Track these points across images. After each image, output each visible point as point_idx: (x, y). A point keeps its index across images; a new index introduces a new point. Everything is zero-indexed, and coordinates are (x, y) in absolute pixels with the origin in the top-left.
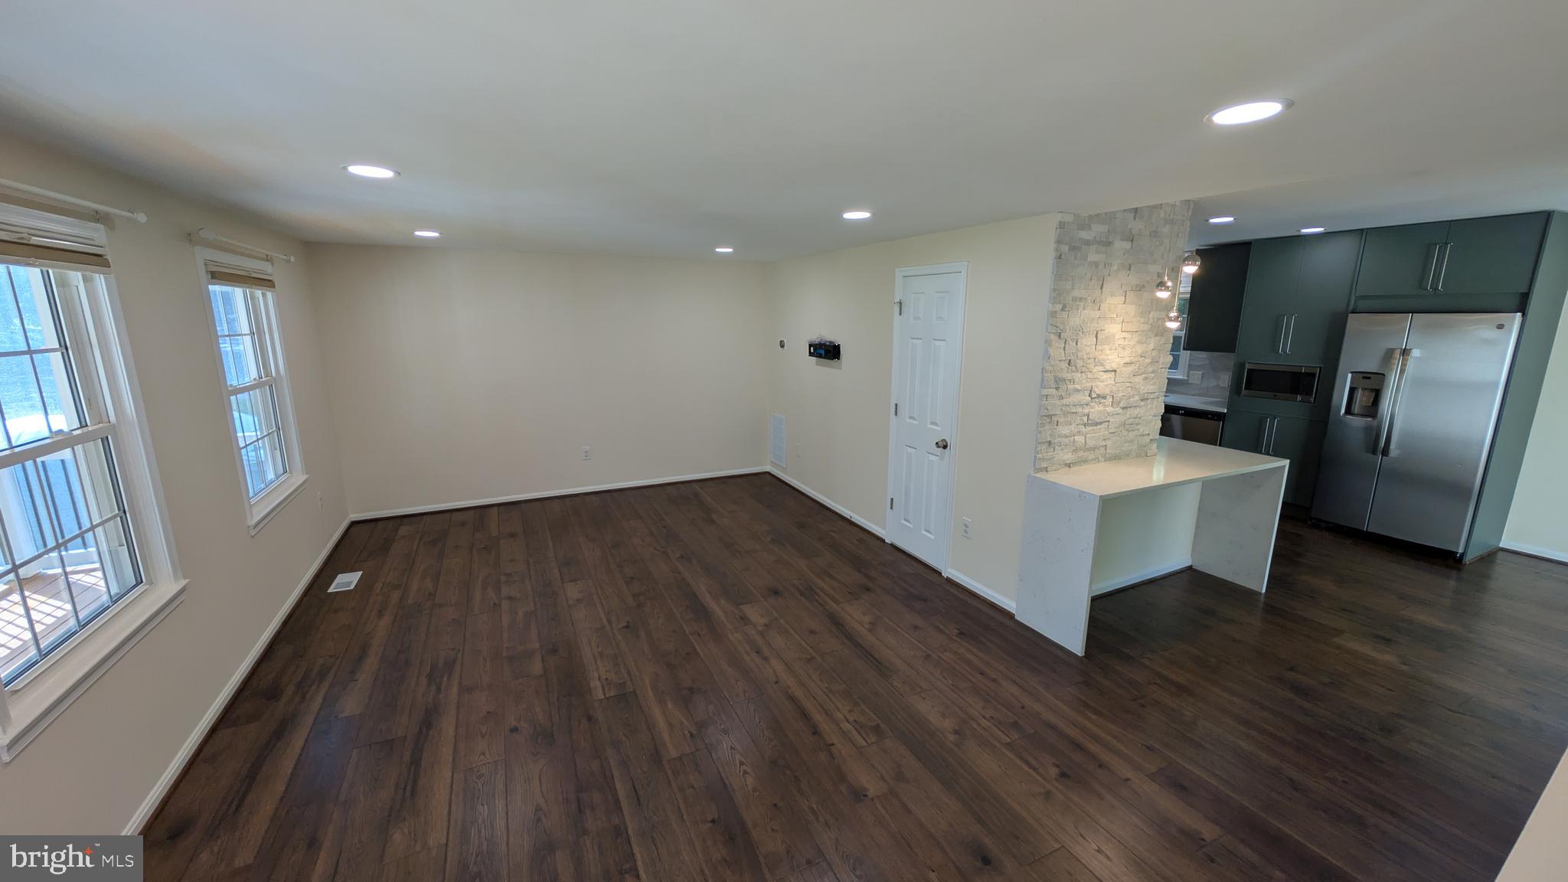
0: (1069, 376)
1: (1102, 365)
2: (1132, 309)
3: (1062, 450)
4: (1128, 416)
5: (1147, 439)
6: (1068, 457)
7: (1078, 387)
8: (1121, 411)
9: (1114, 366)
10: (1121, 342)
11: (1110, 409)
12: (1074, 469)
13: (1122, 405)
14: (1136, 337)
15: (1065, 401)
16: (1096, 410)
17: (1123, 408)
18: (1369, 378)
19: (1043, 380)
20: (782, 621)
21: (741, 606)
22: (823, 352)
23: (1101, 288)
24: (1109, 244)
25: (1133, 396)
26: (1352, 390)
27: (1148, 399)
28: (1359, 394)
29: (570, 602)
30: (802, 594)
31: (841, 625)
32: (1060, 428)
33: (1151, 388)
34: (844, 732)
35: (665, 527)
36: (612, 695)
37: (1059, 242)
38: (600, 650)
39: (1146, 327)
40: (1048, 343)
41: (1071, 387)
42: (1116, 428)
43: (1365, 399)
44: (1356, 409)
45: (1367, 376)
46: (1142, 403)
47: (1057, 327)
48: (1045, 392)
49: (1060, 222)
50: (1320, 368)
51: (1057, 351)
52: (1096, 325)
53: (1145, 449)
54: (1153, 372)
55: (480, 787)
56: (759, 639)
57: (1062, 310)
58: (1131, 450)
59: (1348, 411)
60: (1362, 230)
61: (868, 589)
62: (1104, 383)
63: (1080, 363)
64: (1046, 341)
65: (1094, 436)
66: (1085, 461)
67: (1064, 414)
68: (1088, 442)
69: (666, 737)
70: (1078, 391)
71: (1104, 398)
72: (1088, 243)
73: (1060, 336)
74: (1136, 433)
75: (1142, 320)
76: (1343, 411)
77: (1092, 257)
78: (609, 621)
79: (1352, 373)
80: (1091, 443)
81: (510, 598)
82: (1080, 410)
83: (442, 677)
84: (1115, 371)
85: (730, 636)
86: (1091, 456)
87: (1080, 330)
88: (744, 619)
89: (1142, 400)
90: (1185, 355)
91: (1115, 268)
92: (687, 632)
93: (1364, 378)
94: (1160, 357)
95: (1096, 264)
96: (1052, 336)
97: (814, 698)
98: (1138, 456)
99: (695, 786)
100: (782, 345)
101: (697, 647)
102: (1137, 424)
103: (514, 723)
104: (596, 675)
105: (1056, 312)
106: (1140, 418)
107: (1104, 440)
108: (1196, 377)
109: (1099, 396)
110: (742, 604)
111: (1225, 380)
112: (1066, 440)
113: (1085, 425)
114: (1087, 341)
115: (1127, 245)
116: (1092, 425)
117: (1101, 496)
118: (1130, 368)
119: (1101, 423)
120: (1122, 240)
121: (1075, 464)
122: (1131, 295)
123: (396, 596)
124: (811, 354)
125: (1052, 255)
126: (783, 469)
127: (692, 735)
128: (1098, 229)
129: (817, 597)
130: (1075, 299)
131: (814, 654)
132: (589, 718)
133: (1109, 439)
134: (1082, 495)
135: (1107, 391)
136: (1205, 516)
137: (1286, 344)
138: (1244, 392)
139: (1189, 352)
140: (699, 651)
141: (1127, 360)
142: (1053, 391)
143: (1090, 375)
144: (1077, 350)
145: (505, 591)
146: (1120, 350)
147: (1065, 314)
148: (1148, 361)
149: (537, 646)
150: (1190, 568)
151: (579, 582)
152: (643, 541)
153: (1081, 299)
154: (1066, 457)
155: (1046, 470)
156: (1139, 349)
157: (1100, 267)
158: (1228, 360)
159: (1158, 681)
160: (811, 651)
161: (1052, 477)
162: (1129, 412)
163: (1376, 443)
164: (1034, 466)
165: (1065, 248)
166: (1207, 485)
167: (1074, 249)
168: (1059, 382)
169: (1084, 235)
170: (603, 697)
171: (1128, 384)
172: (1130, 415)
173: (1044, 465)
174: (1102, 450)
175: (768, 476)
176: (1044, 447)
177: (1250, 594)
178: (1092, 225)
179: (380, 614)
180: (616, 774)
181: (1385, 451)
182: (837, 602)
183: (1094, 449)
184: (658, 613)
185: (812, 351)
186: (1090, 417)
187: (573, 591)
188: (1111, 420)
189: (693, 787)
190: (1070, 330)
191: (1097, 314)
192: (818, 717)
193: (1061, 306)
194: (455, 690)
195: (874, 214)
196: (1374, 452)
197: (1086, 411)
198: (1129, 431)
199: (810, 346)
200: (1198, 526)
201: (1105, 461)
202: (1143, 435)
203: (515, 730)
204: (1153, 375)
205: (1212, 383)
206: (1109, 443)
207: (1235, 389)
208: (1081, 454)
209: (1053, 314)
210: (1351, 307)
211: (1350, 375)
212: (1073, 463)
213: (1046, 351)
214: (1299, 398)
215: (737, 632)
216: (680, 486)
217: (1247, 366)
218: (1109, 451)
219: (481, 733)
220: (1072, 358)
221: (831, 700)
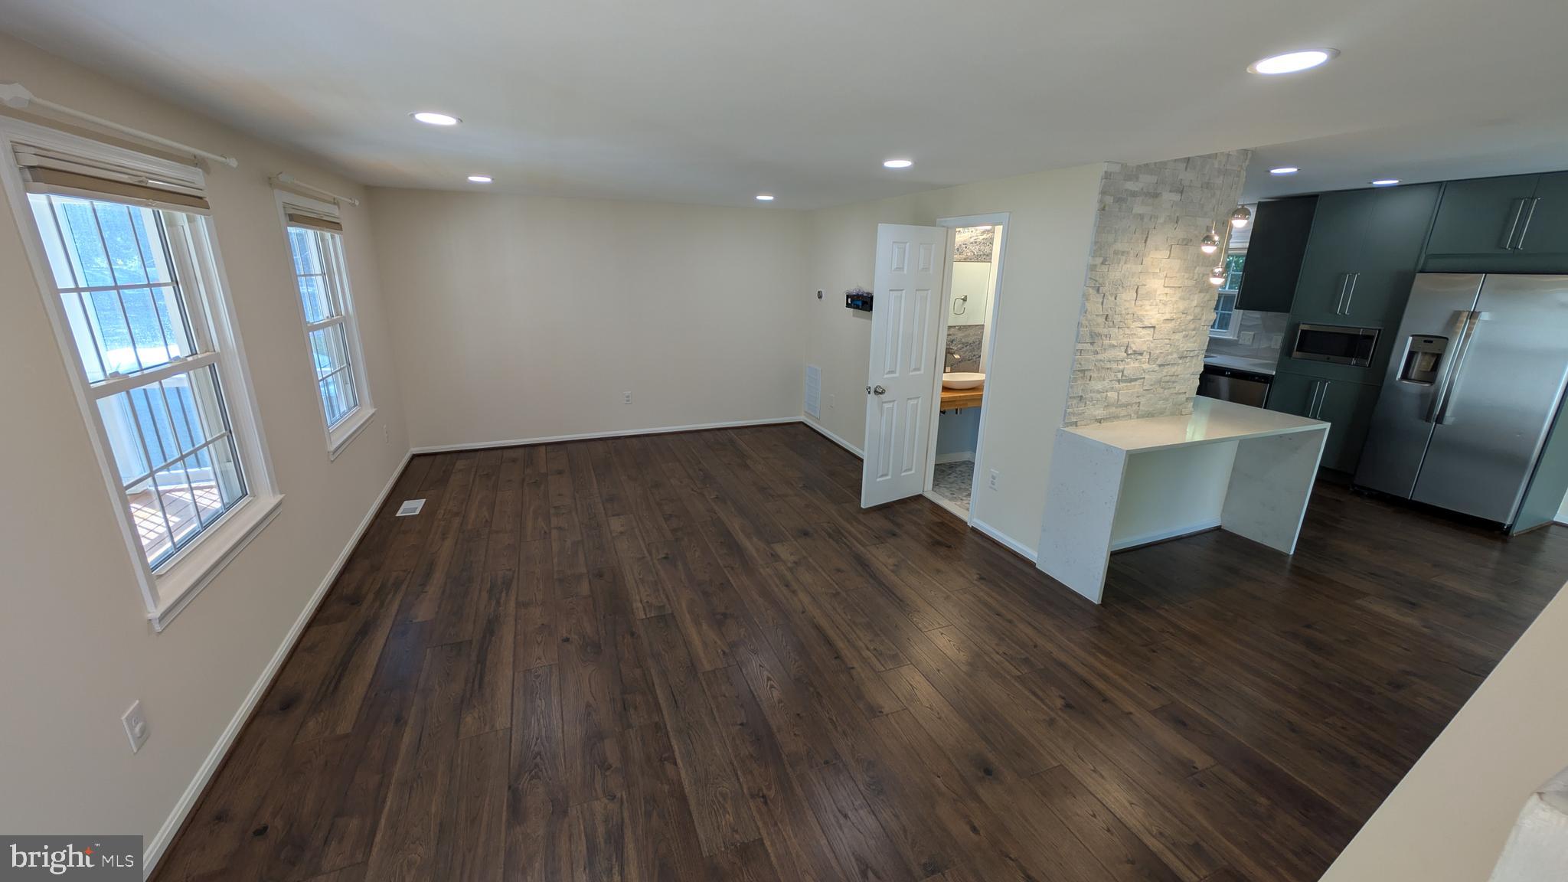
0: (1105, 331)
1: (1141, 321)
2: (1176, 264)
3: (1094, 405)
4: (1165, 374)
5: (1183, 398)
6: (1099, 412)
7: (1114, 342)
8: (1157, 368)
9: (1153, 322)
10: (1164, 298)
11: (1146, 366)
12: (1104, 424)
13: (1159, 362)
14: (1179, 293)
15: (1099, 357)
16: (1131, 367)
17: (1160, 366)
18: (1431, 342)
19: (1078, 336)
20: (811, 560)
21: (772, 545)
22: (860, 303)
23: (1145, 242)
24: (1156, 195)
25: (1171, 354)
26: (1411, 355)
27: (1186, 357)
28: (1419, 358)
29: (614, 535)
30: (830, 535)
31: (868, 566)
32: (1093, 382)
33: (1190, 345)
34: (864, 658)
35: (700, 470)
36: (653, 615)
37: (1103, 193)
38: (641, 577)
39: (1191, 283)
40: (1086, 297)
41: (1107, 342)
42: (1151, 385)
43: (1424, 363)
44: (1414, 373)
45: (1428, 339)
46: (1181, 361)
47: (1096, 281)
48: (1079, 346)
49: (1106, 172)
50: (1380, 330)
51: (1094, 306)
52: (1138, 279)
53: (1181, 407)
54: (1194, 330)
55: (538, 683)
56: (789, 576)
57: (1103, 263)
58: (1165, 409)
59: (1405, 376)
60: (1441, 183)
61: (894, 535)
62: (1142, 340)
63: (1117, 319)
64: (1084, 295)
65: (1128, 392)
66: (1116, 417)
67: (1098, 370)
68: (1120, 398)
69: (702, 655)
70: (1114, 346)
71: (1141, 354)
72: (1134, 194)
73: (1098, 291)
74: (1172, 391)
75: (1186, 275)
76: (1399, 376)
77: (1138, 209)
78: (650, 554)
79: (1413, 336)
80: (1123, 400)
81: (559, 528)
82: (1114, 366)
83: (501, 592)
84: (1154, 327)
85: (761, 570)
86: (1123, 412)
87: (1120, 285)
88: (775, 557)
89: (1180, 358)
90: (1237, 315)
91: (1161, 220)
92: (721, 564)
93: (1425, 341)
94: (1203, 314)
95: (1141, 217)
96: (1090, 290)
97: (837, 627)
98: (1173, 414)
99: (727, 695)
100: (820, 297)
101: (730, 578)
102: (1174, 382)
103: (565, 635)
104: (638, 598)
105: (1096, 266)
106: (1177, 376)
107: (1138, 397)
108: (1247, 337)
109: (1135, 353)
110: (773, 543)
111: (1277, 341)
112: (1099, 396)
113: (1119, 381)
114: (1128, 296)
115: (1176, 197)
116: (1126, 381)
117: (1127, 451)
118: (1171, 325)
119: (1136, 380)
120: (1170, 191)
121: (1106, 419)
122: (1176, 249)
123: (457, 521)
124: (848, 305)
125: (1093, 207)
126: (818, 420)
127: (724, 653)
128: (1146, 180)
129: (845, 540)
130: (1116, 253)
131: (840, 590)
132: (632, 634)
133: (1143, 396)
134: (1109, 449)
135: (1145, 348)
136: (1238, 476)
137: (1345, 306)
138: (1296, 354)
139: (1242, 311)
140: (732, 582)
141: (1168, 316)
142: (1088, 346)
143: (1127, 331)
144: (1116, 305)
145: (554, 521)
146: (1161, 306)
147: (1105, 268)
148: (1190, 317)
149: (584, 570)
150: (1218, 529)
151: (621, 517)
152: (681, 482)
153: (1123, 253)
154: (1097, 413)
155: (1076, 424)
156: (1182, 306)
157: (1145, 220)
158: (1282, 320)
159: (1172, 630)
160: (836, 587)
161: (1080, 431)
162: (1165, 370)
163: (1431, 410)
164: (1064, 420)
165: (1109, 200)
166: (1244, 444)
167: (1119, 200)
168: (1094, 336)
169: (1131, 186)
170: (644, 617)
171: (1167, 341)
172: (1167, 372)
173: (1074, 419)
174: (1135, 407)
175: (802, 425)
176: (1075, 402)
177: (1278, 556)
178: (1141, 176)
179: (444, 537)
180: (656, 681)
181: (1440, 419)
182: (864, 545)
183: (1126, 405)
184: (694, 547)
185: (849, 302)
186: (1125, 372)
187: (616, 524)
188: (1147, 377)
189: (725, 696)
190: (1109, 284)
191: (1140, 268)
192: (840, 644)
193: (1101, 259)
194: (512, 604)
195: (915, 163)
196: (1428, 419)
197: (1121, 367)
198: (1165, 389)
199: (848, 297)
200: (1230, 486)
201: (1138, 418)
202: (1180, 394)
203: (567, 640)
204: (1194, 332)
205: (1264, 345)
206: (1143, 400)
207: (1287, 350)
208: (1113, 410)
209: (1093, 268)
210: (1420, 267)
211: (1410, 338)
212: (1104, 419)
213: (1083, 305)
214: (1354, 361)
215: (768, 567)
216: (717, 433)
217: (1303, 327)
218: (1141, 407)
219: (537, 642)
220: (1110, 313)
221: (853, 631)
